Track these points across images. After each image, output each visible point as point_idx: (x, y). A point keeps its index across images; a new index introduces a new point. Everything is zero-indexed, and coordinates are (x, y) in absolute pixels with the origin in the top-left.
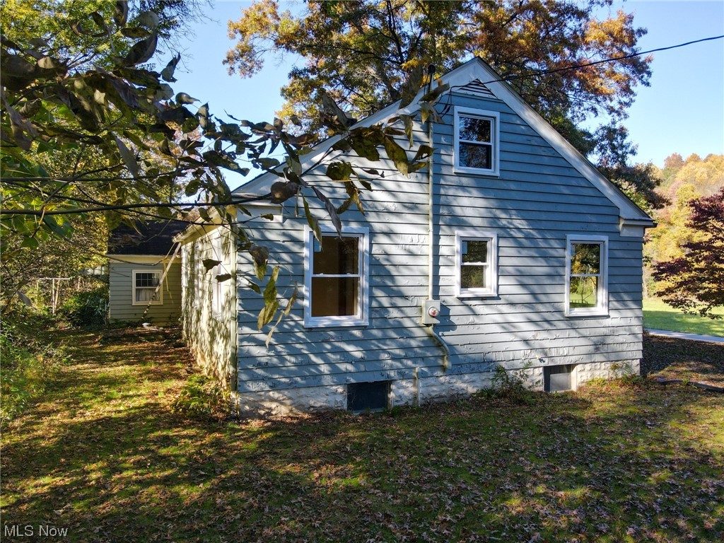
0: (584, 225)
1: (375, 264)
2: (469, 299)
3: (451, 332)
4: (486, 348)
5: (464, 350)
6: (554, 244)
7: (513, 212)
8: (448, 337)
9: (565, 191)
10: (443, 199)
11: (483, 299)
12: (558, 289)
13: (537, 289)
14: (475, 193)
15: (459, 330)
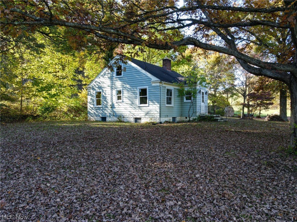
0: (142, 84)
1: (103, 96)
2: (118, 102)
3: (115, 109)
4: (121, 112)
5: (117, 112)
6: (135, 89)
7: (126, 84)
8: (115, 110)
9: (137, 77)
10: (113, 83)
11: (120, 102)
12: (136, 100)
13: (132, 100)
14: (119, 81)
15: (116, 108)
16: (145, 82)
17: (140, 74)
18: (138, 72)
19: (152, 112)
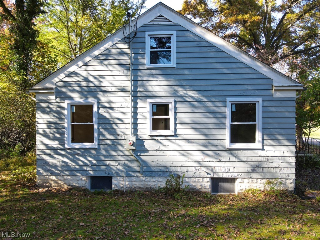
0: (242, 92)
1: (101, 118)
2: (157, 136)
3: (145, 154)
4: (168, 164)
5: (154, 164)
6: (219, 104)
7: (188, 87)
8: (144, 157)
9: (226, 71)
10: (139, 83)
11: (165, 136)
12: (222, 132)
13: (206, 131)
15: (150, 153)
16: (249, 88)
17: (234, 66)
18: (227, 60)
19: (274, 165)
